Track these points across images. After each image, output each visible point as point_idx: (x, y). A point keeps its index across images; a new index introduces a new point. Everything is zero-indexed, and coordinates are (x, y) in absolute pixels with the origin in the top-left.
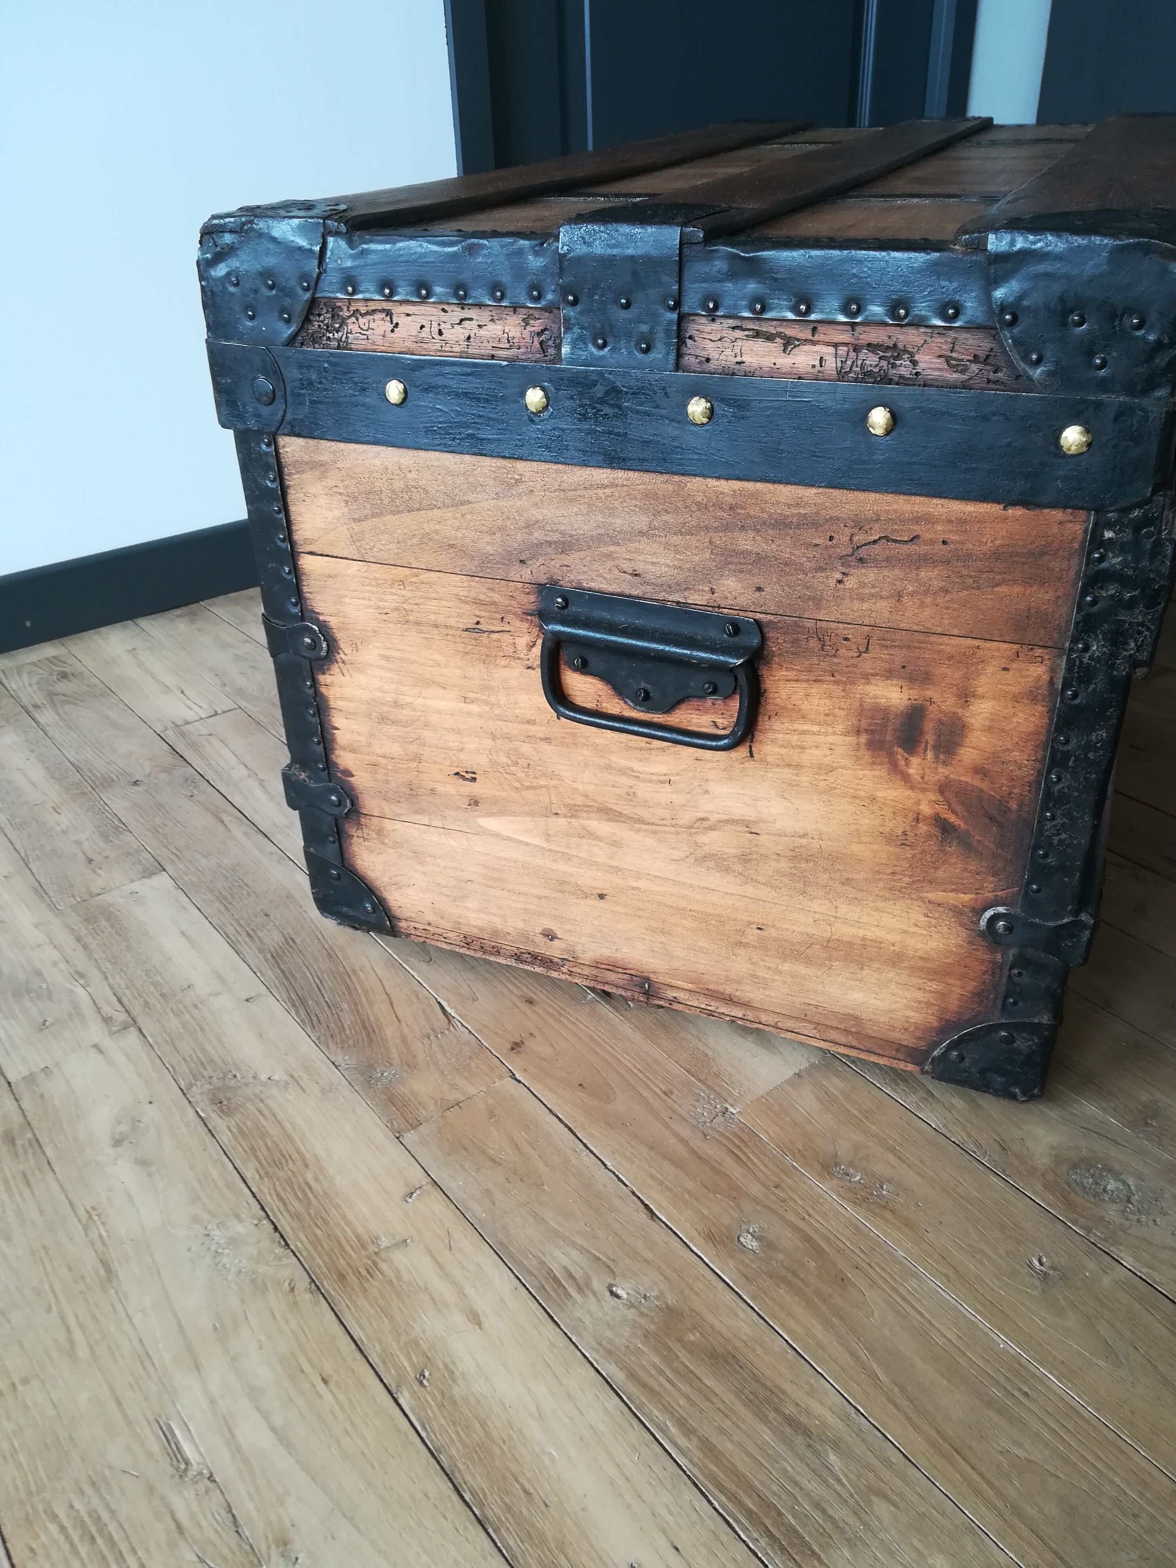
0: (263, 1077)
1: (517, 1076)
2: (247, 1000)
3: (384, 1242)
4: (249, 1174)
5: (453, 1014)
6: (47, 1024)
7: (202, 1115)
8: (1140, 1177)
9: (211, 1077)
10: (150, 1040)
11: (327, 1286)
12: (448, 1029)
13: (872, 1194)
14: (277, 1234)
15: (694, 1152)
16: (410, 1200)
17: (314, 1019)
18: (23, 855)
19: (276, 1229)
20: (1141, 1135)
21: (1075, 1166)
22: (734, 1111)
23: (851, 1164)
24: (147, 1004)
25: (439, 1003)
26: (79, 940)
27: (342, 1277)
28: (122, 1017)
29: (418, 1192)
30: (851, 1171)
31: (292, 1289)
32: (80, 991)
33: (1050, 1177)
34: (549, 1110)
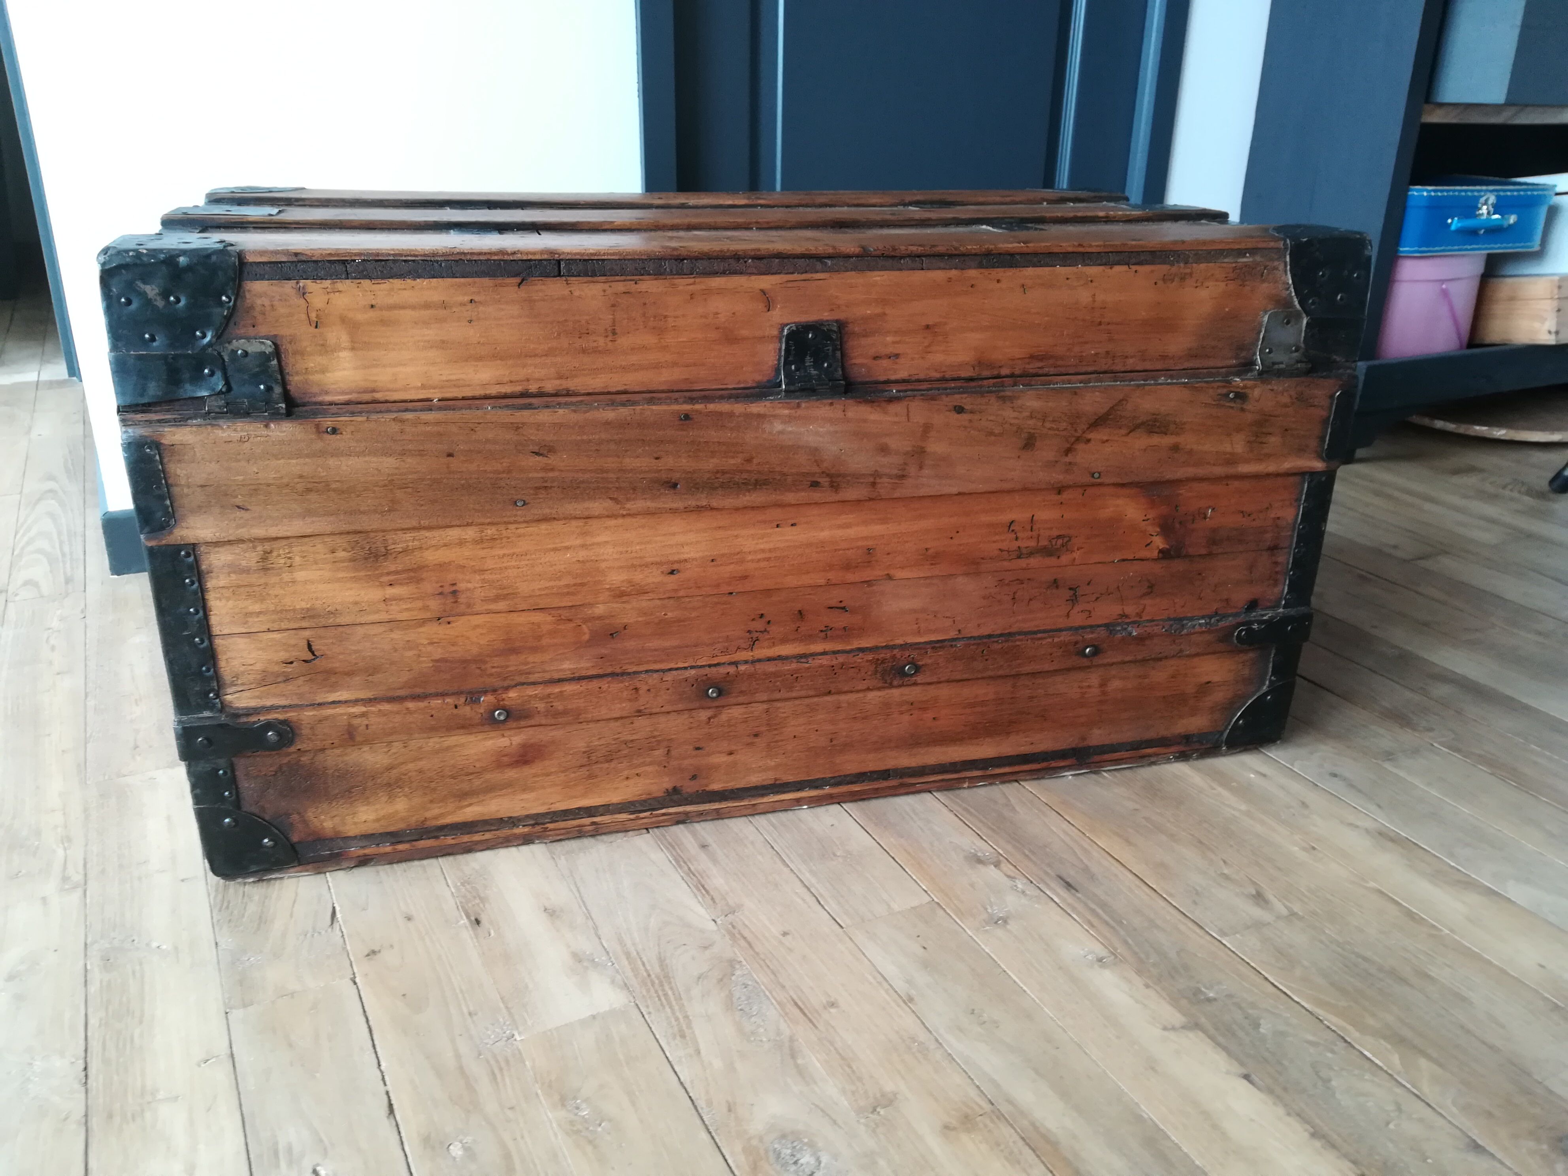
0: (154, 945)
1: (357, 980)
2: (183, 881)
3: (161, 1095)
4: (93, 1021)
5: (340, 919)
6: (20, 874)
7: (89, 967)
8: (836, 1157)
9: (114, 938)
10: (88, 901)
11: (94, 1122)
12: (326, 931)
13: (587, 1129)
14: (83, 1073)
15: (461, 1069)
16: (203, 1065)
17: (225, 904)
18: (88, 735)
19: (85, 1069)
20: (863, 1121)
21: (784, 1136)
22: (518, 1039)
23: (586, 1100)
24: (103, 872)
25: (334, 908)
26: (86, 810)
27: (110, 1116)
28: (78, 877)
29: (213, 1060)
30: (584, 1106)
31: (66, 1119)
32: (60, 852)
33: (754, 1142)
34: (364, 1011)
